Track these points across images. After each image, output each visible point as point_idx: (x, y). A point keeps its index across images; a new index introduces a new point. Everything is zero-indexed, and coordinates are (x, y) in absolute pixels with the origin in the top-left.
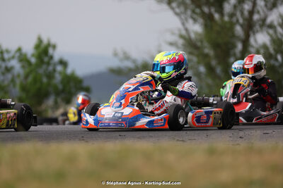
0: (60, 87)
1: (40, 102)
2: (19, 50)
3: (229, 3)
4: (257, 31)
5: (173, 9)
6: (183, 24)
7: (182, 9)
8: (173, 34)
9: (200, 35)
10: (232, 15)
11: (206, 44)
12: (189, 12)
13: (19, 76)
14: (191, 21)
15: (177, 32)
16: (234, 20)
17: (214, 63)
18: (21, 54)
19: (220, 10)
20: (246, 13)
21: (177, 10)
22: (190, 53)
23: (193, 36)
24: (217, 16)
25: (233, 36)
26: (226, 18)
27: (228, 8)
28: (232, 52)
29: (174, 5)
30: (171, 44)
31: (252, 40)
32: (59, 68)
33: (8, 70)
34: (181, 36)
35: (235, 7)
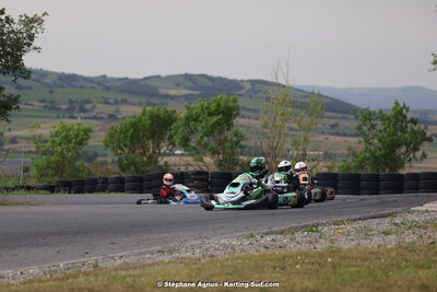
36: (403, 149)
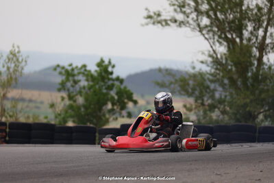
0: (116, 97)
1: (100, 109)
2: (84, 66)
3: (247, 30)
4: (269, 52)
5: (203, 35)
6: (212, 47)
7: (211, 34)
8: (203, 53)
9: (225, 54)
10: (249, 40)
11: (229, 62)
12: (216, 37)
13: (84, 87)
14: (217, 44)
15: (207, 53)
16: (251, 43)
17: (235, 77)
18: (85, 70)
19: (241, 36)
20: (260, 38)
21: (207, 36)
22: (217, 69)
23: (219, 56)
24: (238, 40)
25: (251, 56)
26: (245, 42)
27: (246, 34)
28: (249, 68)
29: (204, 32)
30: (202, 62)
31: (265, 59)
32: (117, 83)
33: (76, 82)
34: (210, 56)
35: (251, 33)
36: (109, 106)
